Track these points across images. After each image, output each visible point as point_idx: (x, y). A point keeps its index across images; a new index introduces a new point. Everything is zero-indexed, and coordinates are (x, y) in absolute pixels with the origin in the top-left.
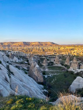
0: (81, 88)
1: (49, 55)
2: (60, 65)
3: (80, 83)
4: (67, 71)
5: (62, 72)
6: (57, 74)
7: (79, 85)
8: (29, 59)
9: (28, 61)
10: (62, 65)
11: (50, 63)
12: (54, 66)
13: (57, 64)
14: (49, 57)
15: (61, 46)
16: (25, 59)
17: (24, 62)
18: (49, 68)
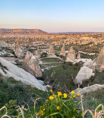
0: (88, 78)
1: (38, 45)
2: (55, 56)
3: (86, 73)
4: (65, 62)
5: (59, 64)
6: (54, 66)
7: (85, 76)
8: (14, 51)
9: (13, 53)
10: (57, 56)
11: (42, 54)
12: (48, 57)
13: (51, 55)
14: (38, 47)
15: (51, 34)
16: (9, 51)
17: (9, 55)
18: (42, 60)
